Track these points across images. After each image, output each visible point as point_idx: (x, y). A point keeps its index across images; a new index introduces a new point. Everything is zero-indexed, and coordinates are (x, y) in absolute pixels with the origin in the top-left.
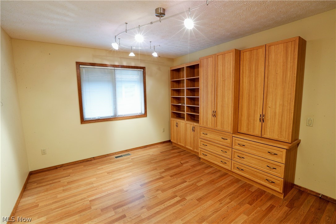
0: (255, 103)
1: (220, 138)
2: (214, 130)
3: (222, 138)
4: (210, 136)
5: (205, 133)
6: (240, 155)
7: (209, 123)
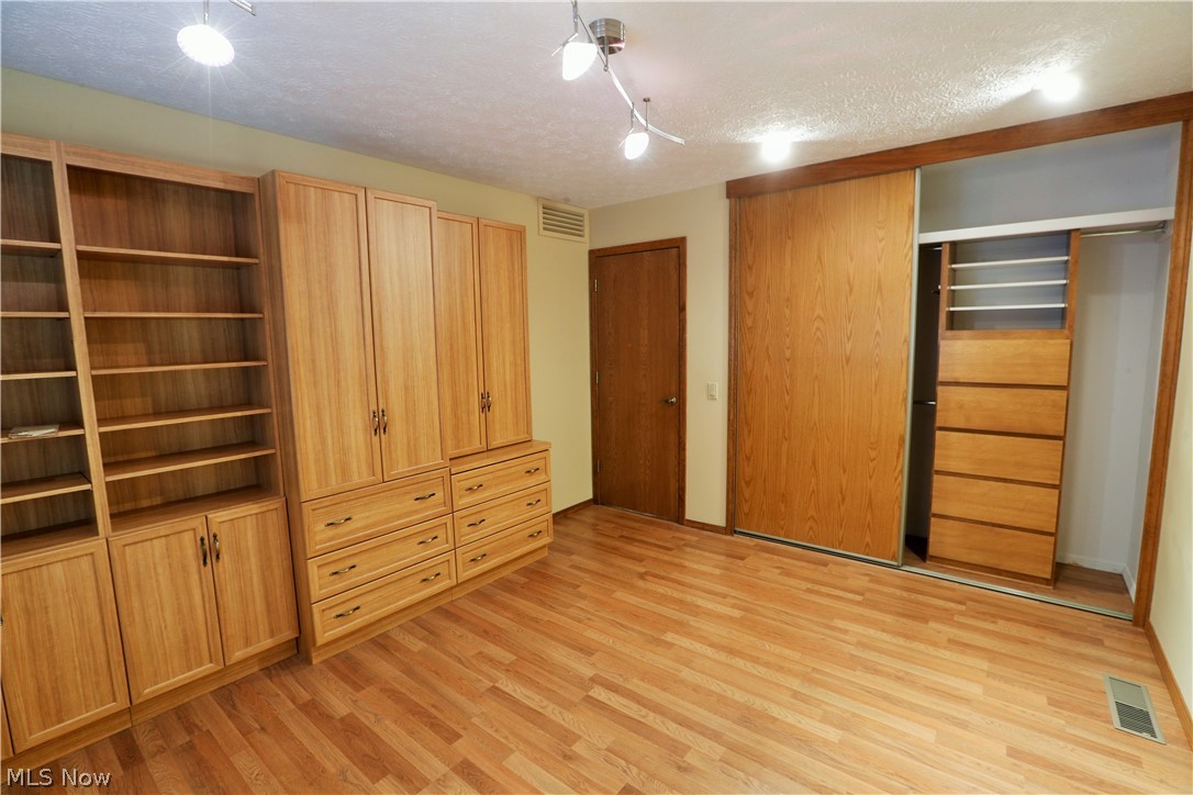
0: (467, 365)
1: (409, 503)
2: (383, 485)
3: (417, 499)
4: (365, 518)
5: (340, 517)
6: (473, 520)
7: (354, 466)
